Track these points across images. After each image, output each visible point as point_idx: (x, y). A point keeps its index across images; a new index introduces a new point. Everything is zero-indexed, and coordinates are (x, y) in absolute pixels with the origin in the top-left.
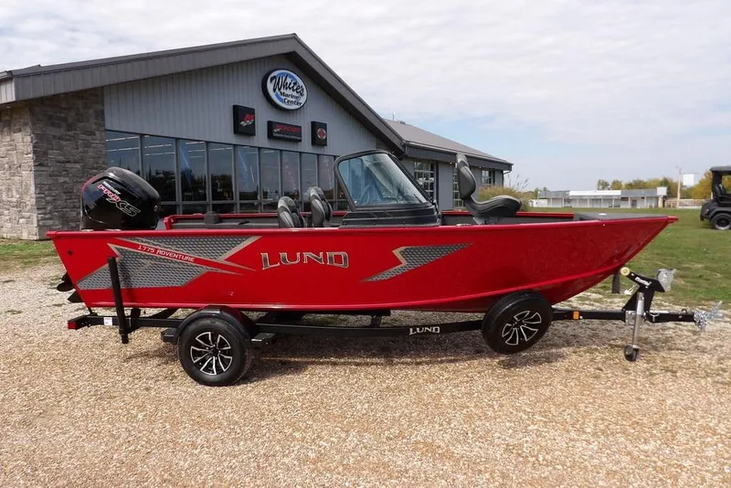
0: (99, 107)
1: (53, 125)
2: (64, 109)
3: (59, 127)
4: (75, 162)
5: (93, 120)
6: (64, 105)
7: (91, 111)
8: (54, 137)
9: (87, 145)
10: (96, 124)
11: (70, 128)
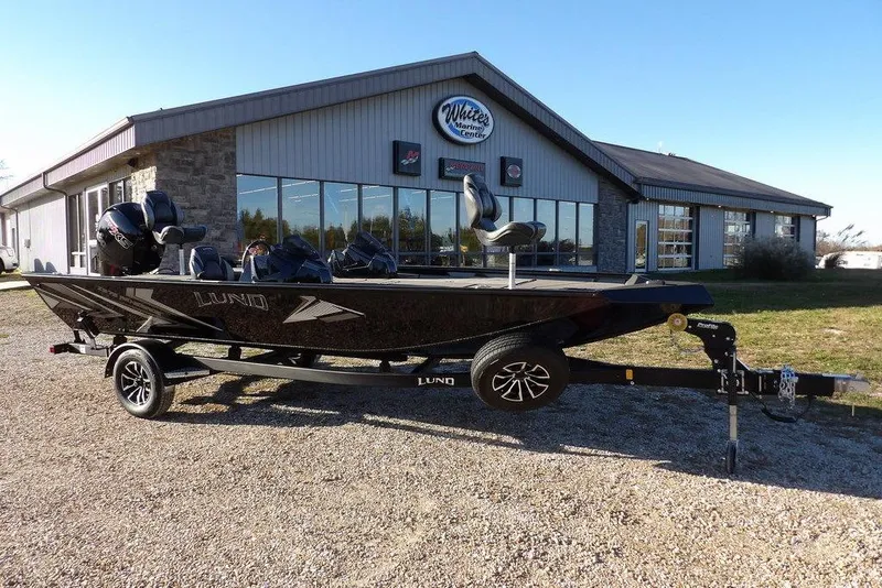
0: (229, 149)
1: (179, 169)
2: (193, 153)
3: (186, 171)
4: (202, 208)
5: (222, 163)
6: (192, 149)
7: (221, 154)
8: (181, 182)
9: (216, 190)
10: (225, 167)
11: (197, 172)
